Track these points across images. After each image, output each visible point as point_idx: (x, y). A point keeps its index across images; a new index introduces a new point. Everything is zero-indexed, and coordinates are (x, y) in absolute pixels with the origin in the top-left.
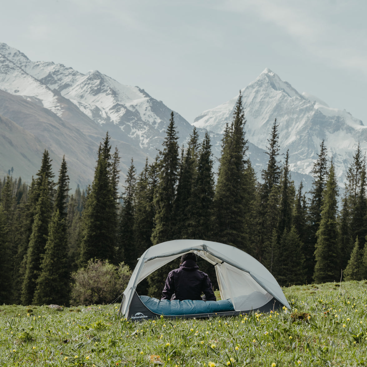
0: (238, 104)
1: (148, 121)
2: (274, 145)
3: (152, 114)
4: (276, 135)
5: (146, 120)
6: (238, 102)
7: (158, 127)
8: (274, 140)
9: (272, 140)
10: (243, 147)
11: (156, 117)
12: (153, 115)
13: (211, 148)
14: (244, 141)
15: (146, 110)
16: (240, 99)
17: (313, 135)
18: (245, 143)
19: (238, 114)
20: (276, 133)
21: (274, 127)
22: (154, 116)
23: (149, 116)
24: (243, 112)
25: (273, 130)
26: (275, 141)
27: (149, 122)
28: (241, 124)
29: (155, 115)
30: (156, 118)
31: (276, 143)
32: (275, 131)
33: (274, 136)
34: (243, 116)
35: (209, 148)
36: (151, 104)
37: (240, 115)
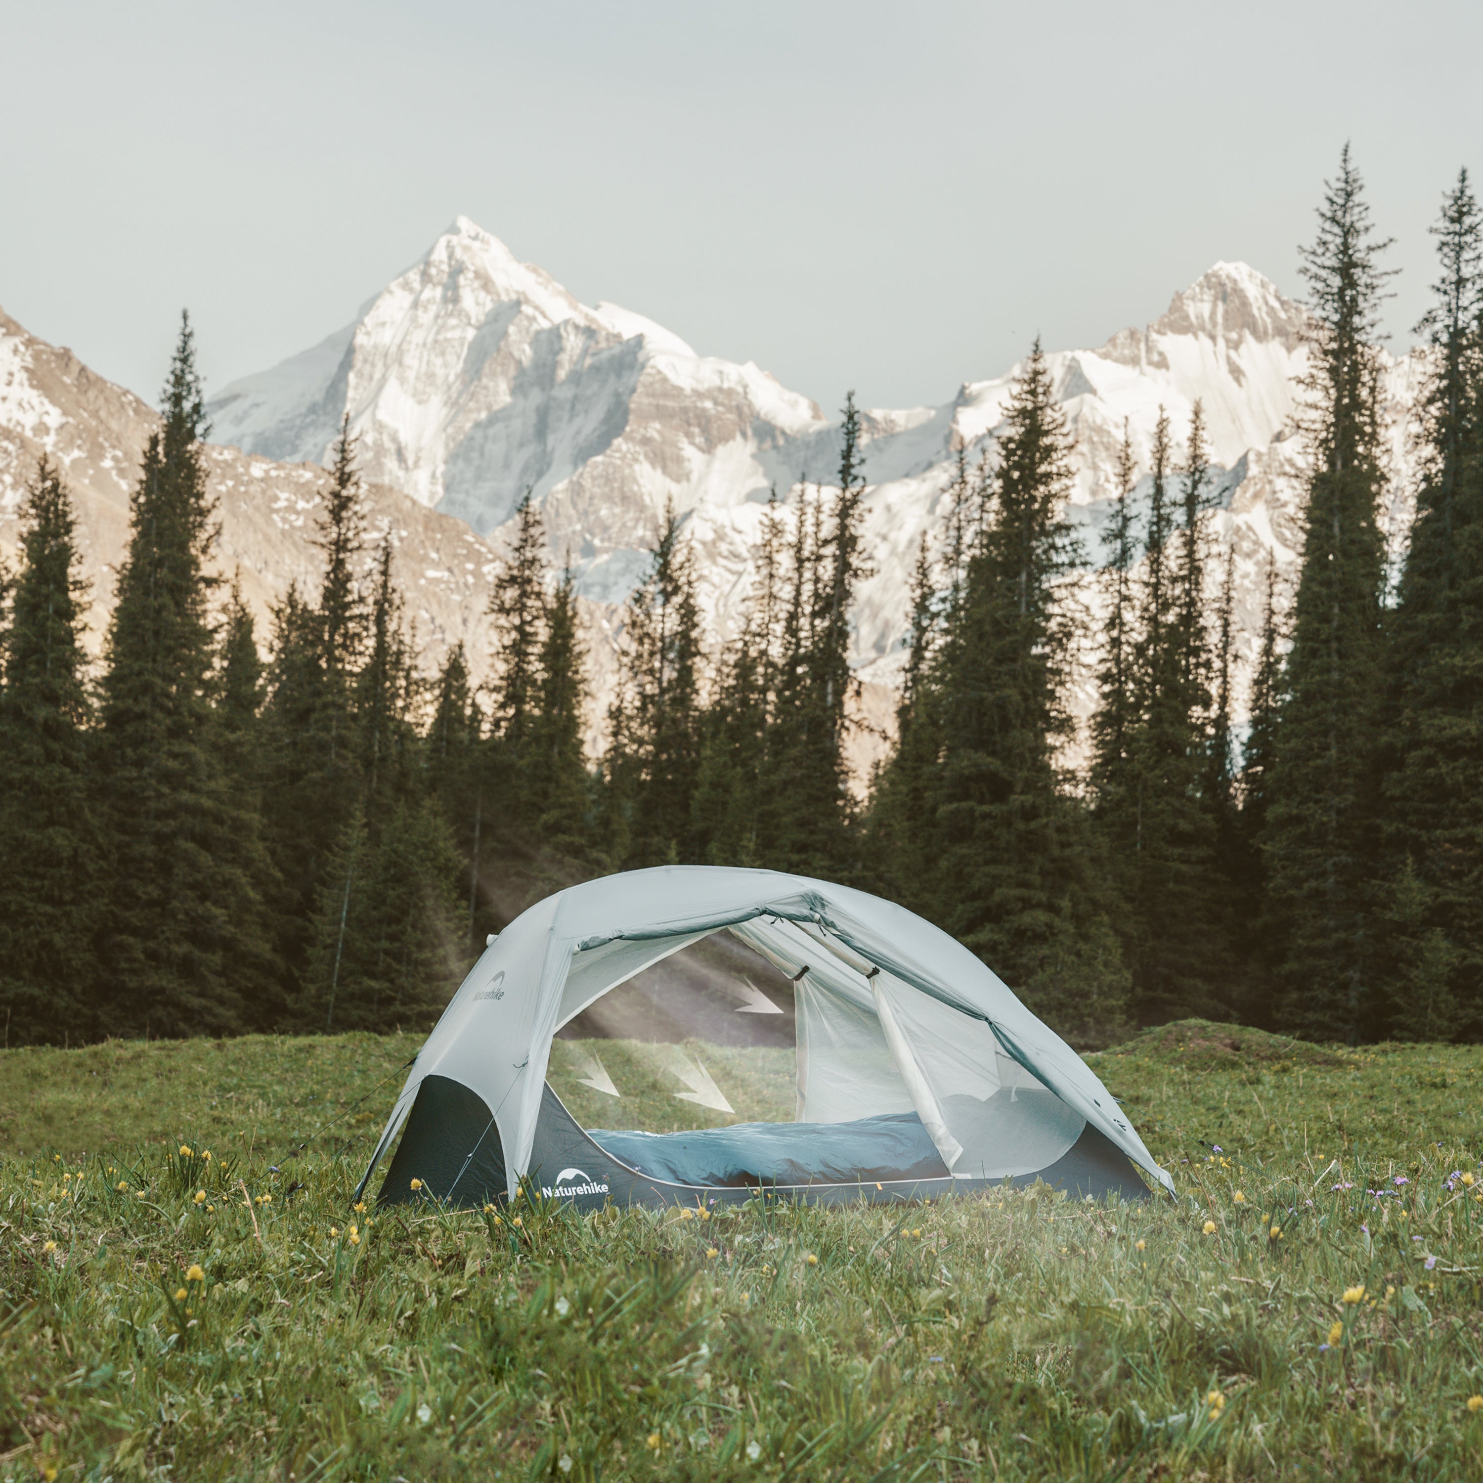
0: (178, 365)
1: (18, 423)
2: (344, 514)
3: (33, 396)
4: (350, 475)
5: (9, 420)
6: (176, 354)
7: (56, 444)
8: (344, 493)
9: (336, 495)
10: (201, 525)
11: (49, 407)
12: (35, 402)
13: (76, 531)
14: (202, 503)
15: (9, 384)
16: (185, 343)
17: (636, 460)
18: (209, 511)
19: (177, 399)
20: (347, 469)
21: (343, 443)
22: (42, 403)
23: (20, 405)
24: (198, 392)
25: (338, 457)
26: (349, 499)
27: (23, 427)
28: (191, 436)
29: (46, 401)
30: (47, 413)
31: (351, 505)
32: (344, 460)
33: (344, 479)
34: (196, 408)
35: (68, 531)
36: (29, 362)
37: (187, 406)
